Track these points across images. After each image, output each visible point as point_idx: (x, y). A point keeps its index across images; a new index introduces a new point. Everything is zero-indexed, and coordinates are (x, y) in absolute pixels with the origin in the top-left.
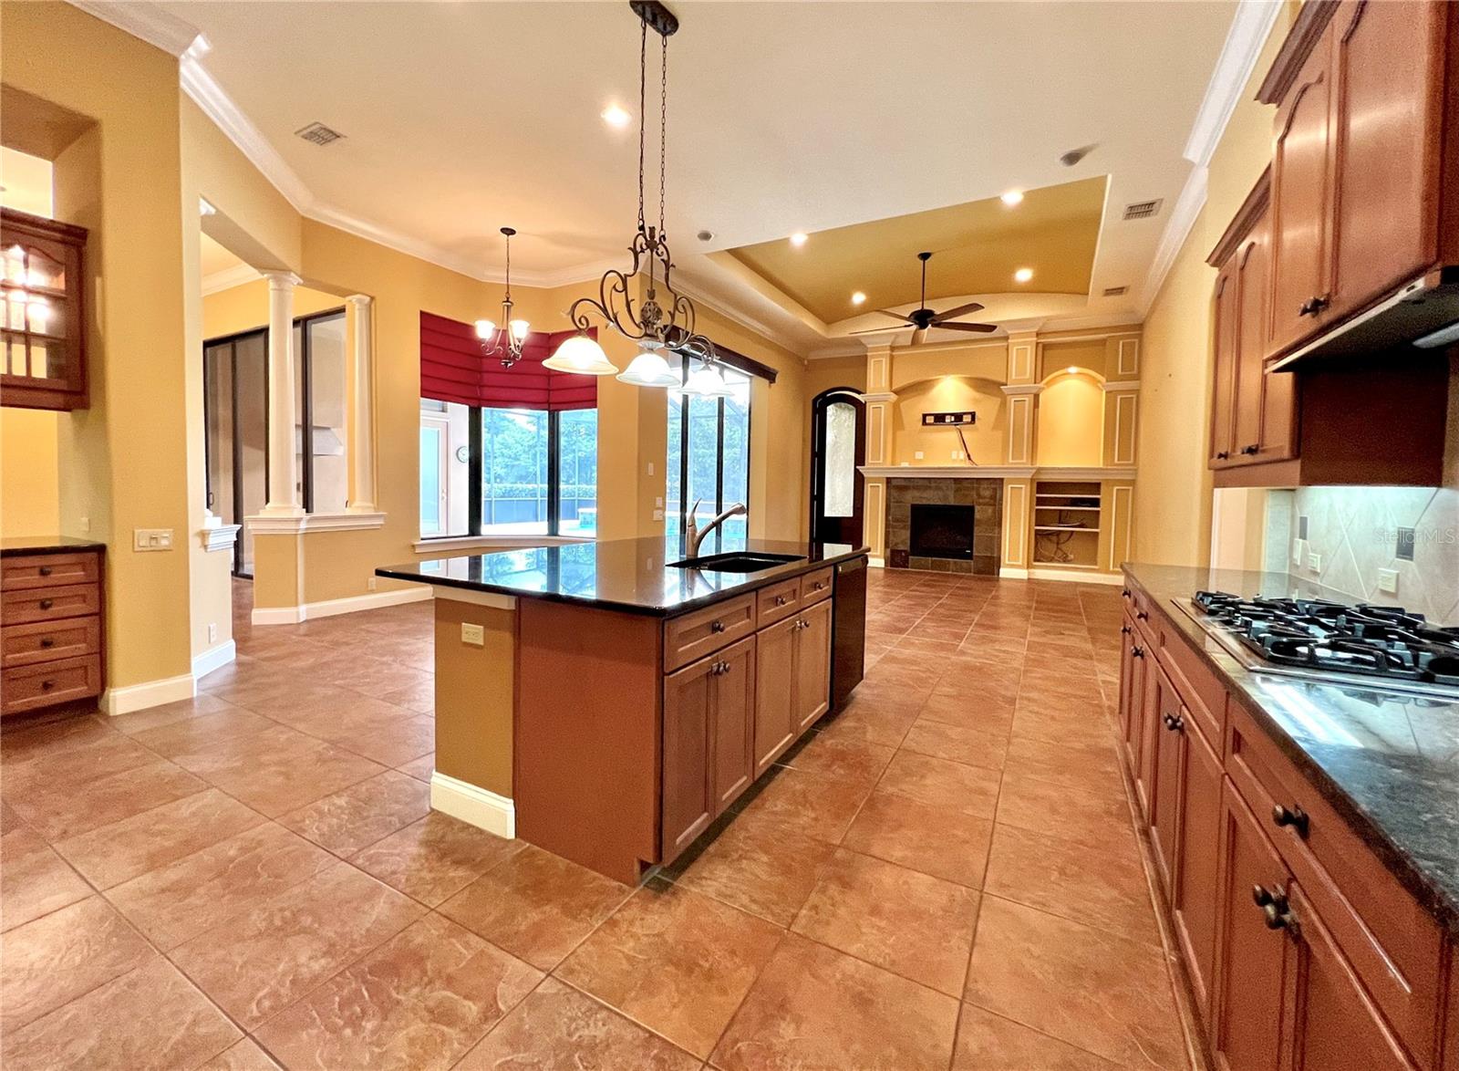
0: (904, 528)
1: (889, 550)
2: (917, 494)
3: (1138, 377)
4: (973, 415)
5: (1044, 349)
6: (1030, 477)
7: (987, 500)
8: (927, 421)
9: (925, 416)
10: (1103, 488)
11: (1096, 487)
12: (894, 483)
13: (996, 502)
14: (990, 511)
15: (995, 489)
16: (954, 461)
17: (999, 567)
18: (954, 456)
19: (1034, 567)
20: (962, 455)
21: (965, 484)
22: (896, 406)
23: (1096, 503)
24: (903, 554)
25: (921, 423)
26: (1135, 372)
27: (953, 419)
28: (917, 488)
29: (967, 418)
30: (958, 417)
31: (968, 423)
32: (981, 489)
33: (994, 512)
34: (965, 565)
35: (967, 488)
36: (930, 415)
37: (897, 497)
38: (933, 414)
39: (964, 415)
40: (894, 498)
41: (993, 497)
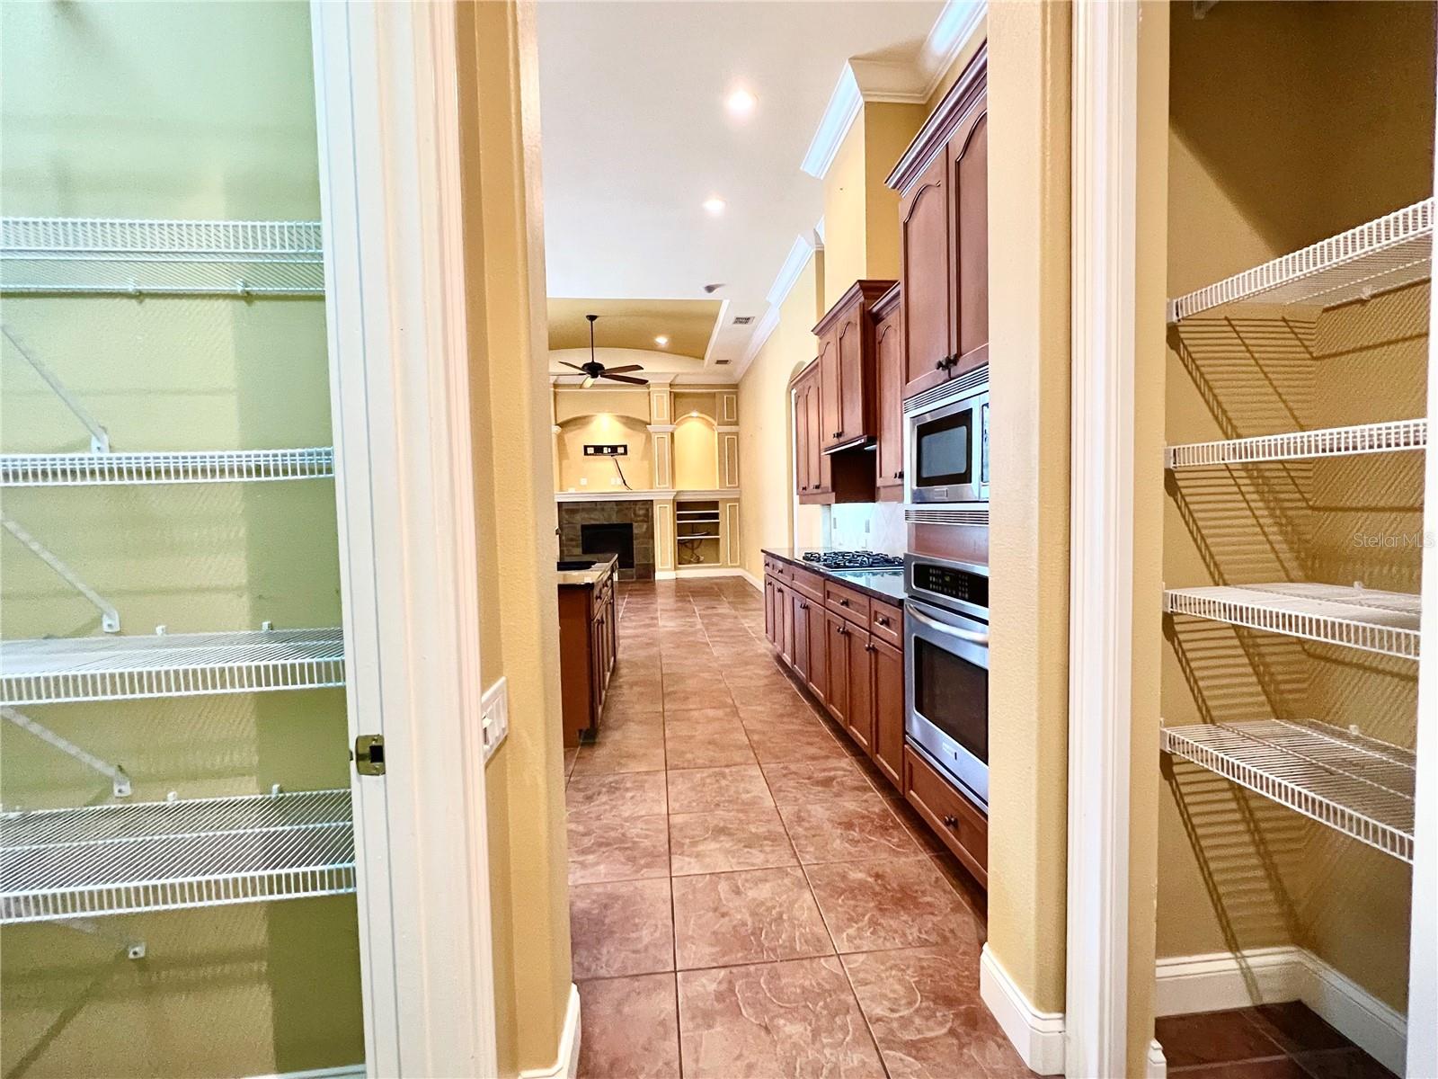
0: (577, 546)
2: (586, 516)
3: (736, 423)
4: (625, 447)
5: (675, 397)
6: (672, 498)
7: (642, 518)
8: (589, 452)
9: (586, 447)
10: (720, 505)
11: (715, 504)
12: (564, 507)
13: (649, 518)
14: (645, 526)
15: (647, 510)
16: (614, 487)
17: (654, 572)
18: (613, 483)
19: (680, 569)
20: (620, 481)
21: (625, 505)
22: (560, 438)
23: (716, 516)
25: (583, 453)
26: (735, 419)
27: (610, 450)
28: (585, 510)
29: (621, 450)
30: (614, 449)
31: (622, 454)
32: (637, 510)
33: (647, 529)
34: (630, 573)
35: (627, 509)
36: (590, 446)
37: (568, 519)
38: (593, 446)
39: (618, 448)
40: (566, 520)
41: (647, 515)
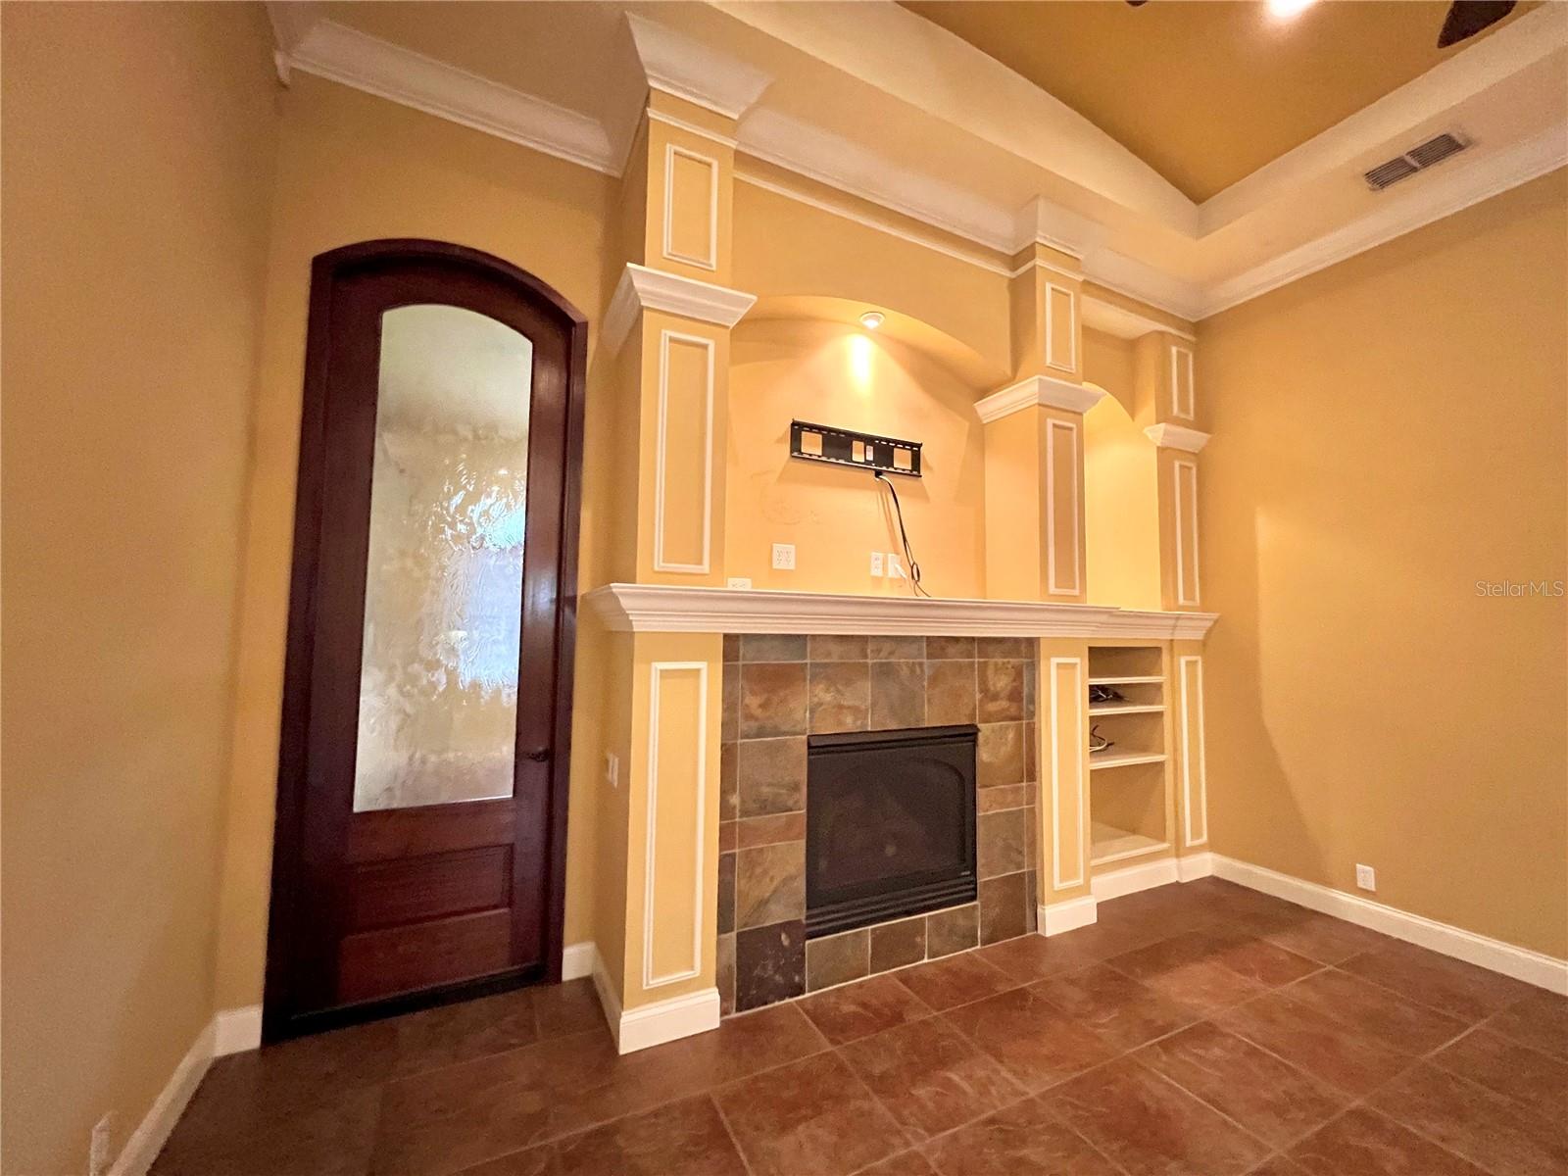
0: (785, 833)
1: (731, 940)
2: (823, 693)
3: (1199, 427)
4: (915, 450)
7: (1005, 703)
8: (804, 448)
9: (798, 429)
10: (1165, 660)
12: (747, 656)
14: (1011, 735)
15: (1019, 674)
16: (877, 581)
17: (1037, 908)
18: (877, 572)
20: (896, 568)
21: (953, 656)
24: (785, 939)
25: (786, 448)
26: (1194, 415)
27: (870, 457)
28: (819, 672)
29: (902, 460)
30: (884, 450)
31: (906, 474)
32: (990, 672)
33: (1016, 743)
34: (961, 922)
35: (960, 667)
36: (812, 428)
37: (758, 712)
38: (819, 429)
39: (895, 450)
40: (749, 717)
41: (1015, 696)
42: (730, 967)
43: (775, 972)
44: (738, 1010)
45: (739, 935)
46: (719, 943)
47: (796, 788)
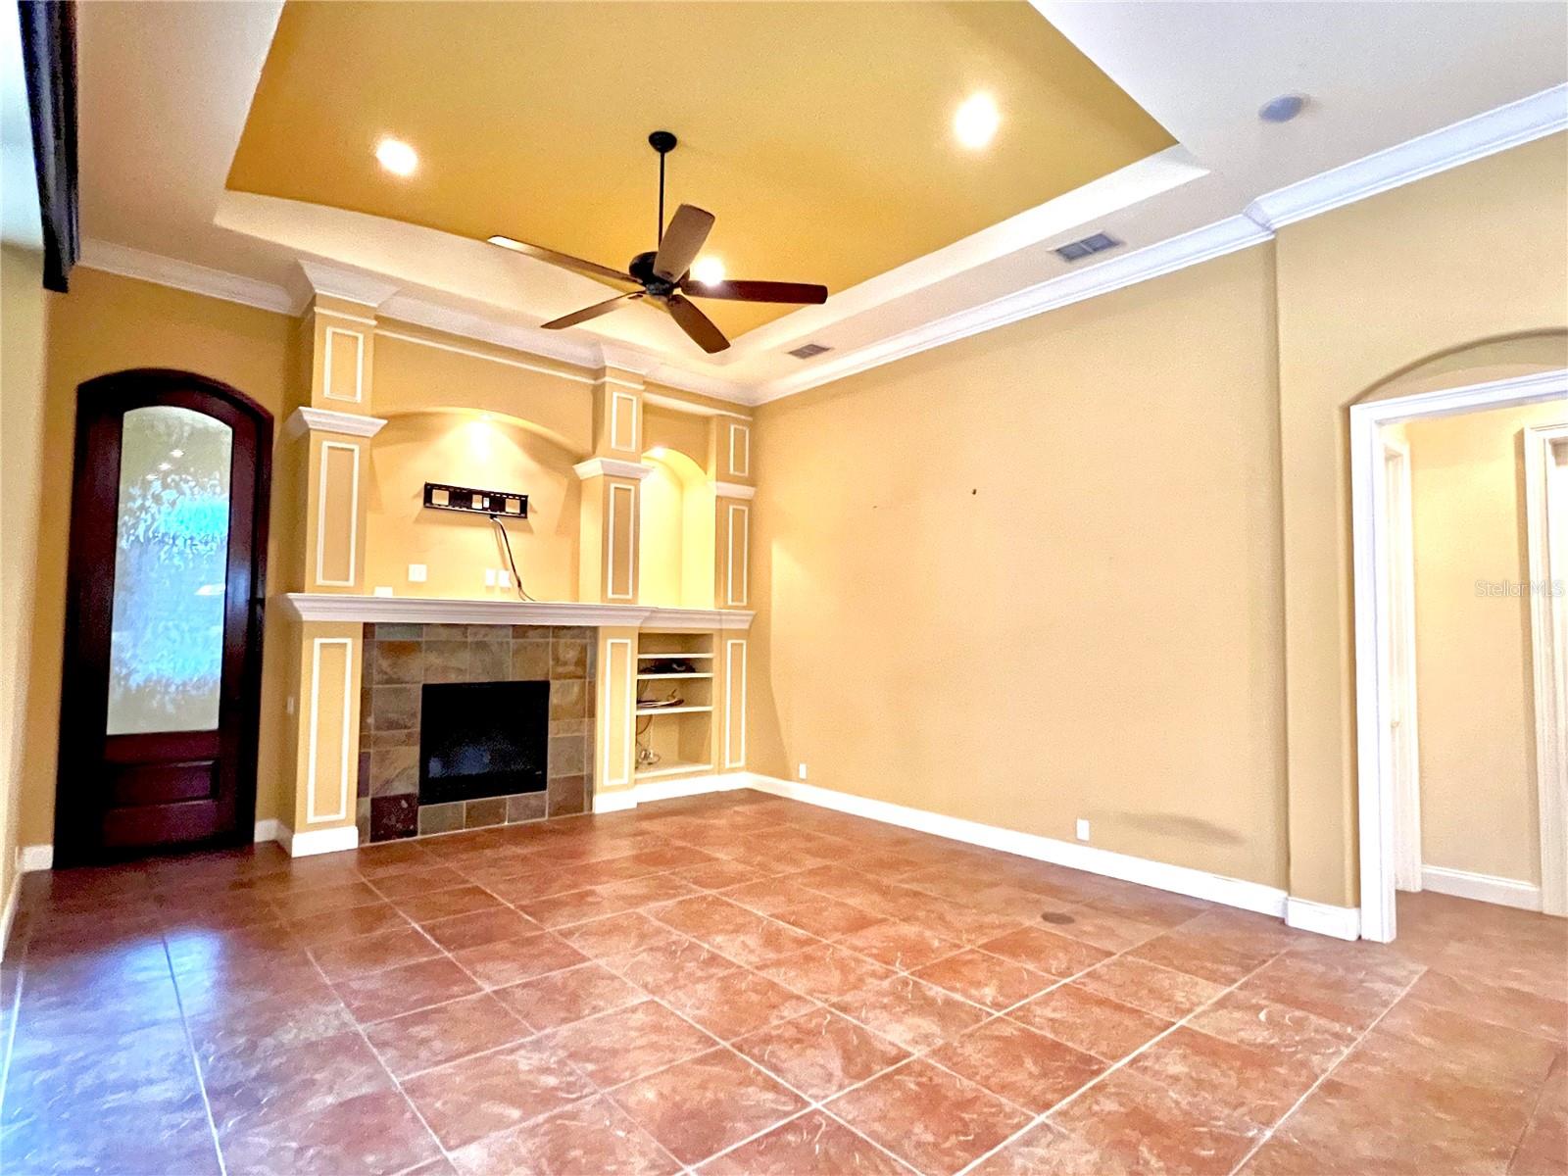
0: (405, 741)
1: (367, 801)
2: (434, 659)
3: (751, 480)
6: (639, 623)
7: (571, 668)
8: (435, 501)
9: (429, 489)
10: (715, 642)
12: (380, 635)
13: (585, 671)
14: (576, 689)
15: (584, 649)
16: (490, 589)
18: (490, 581)
20: (505, 578)
21: (534, 638)
23: (704, 665)
24: (404, 804)
25: (421, 501)
26: (750, 472)
27: (487, 504)
28: (432, 646)
29: (512, 507)
30: (497, 502)
31: (514, 516)
32: (561, 650)
34: (534, 802)
35: (537, 644)
36: (440, 487)
37: (388, 670)
38: (447, 488)
39: (507, 500)
40: (382, 672)
41: (581, 662)
42: (366, 818)
43: (397, 822)
44: (371, 841)
45: (373, 800)
46: (358, 805)
47: (414, 715)
